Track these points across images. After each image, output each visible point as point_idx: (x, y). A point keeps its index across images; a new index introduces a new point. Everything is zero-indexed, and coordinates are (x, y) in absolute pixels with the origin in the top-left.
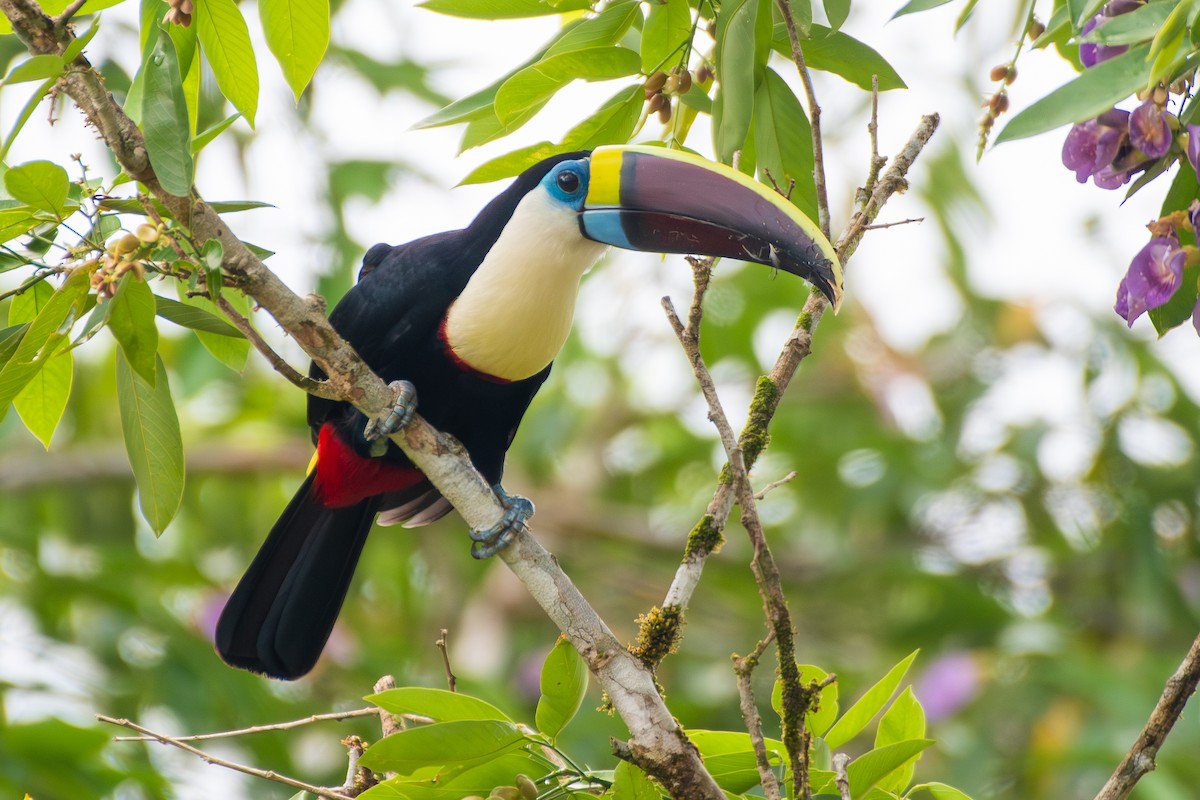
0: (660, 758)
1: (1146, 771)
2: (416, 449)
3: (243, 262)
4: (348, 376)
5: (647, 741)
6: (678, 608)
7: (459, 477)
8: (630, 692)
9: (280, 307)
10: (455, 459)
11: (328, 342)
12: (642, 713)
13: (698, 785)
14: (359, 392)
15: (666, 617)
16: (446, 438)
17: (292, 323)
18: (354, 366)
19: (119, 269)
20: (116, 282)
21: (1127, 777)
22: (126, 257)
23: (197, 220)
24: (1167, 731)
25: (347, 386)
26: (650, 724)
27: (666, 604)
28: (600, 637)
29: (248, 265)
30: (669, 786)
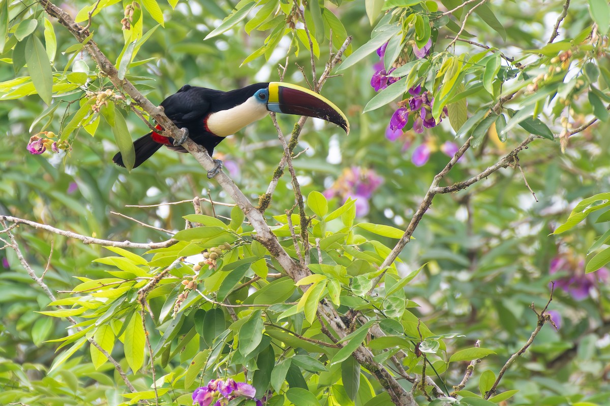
0: (265, 240)
1: (407, 242)
2: (191, 151)
3: (139, 98)
4: (171, 130)
5: (261, 235)
6: (270, 194)
7: (204, 159)
8: (256, 221)
9: (150, 111)
10: (203, 153)
11: (165, 120)
12: (259, 227)
13: (276, 248)
14: (174, 135)
15: (267, 197)
16: (200, 147)
17: (154, 115)
18: (172, 127)
19: (100, 104)
20: (99, 108)
21: (402, 244)
22: (103, 99)
23: (125, 86)
24: (413, 230)
25: (171, 133)
26: (261, 230)
27: (267, 193)
28: (246, 204)
29: (140, 99)
30: (268, 248)
